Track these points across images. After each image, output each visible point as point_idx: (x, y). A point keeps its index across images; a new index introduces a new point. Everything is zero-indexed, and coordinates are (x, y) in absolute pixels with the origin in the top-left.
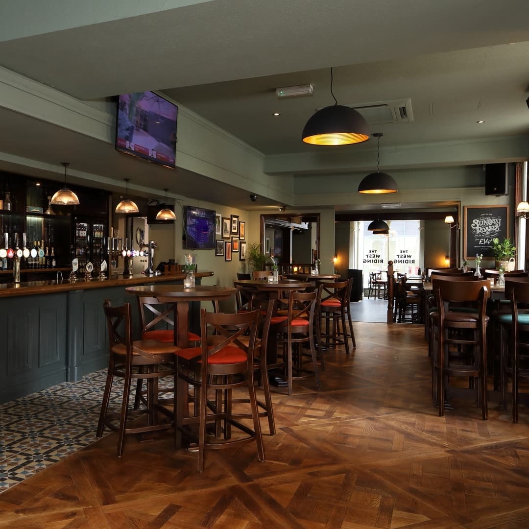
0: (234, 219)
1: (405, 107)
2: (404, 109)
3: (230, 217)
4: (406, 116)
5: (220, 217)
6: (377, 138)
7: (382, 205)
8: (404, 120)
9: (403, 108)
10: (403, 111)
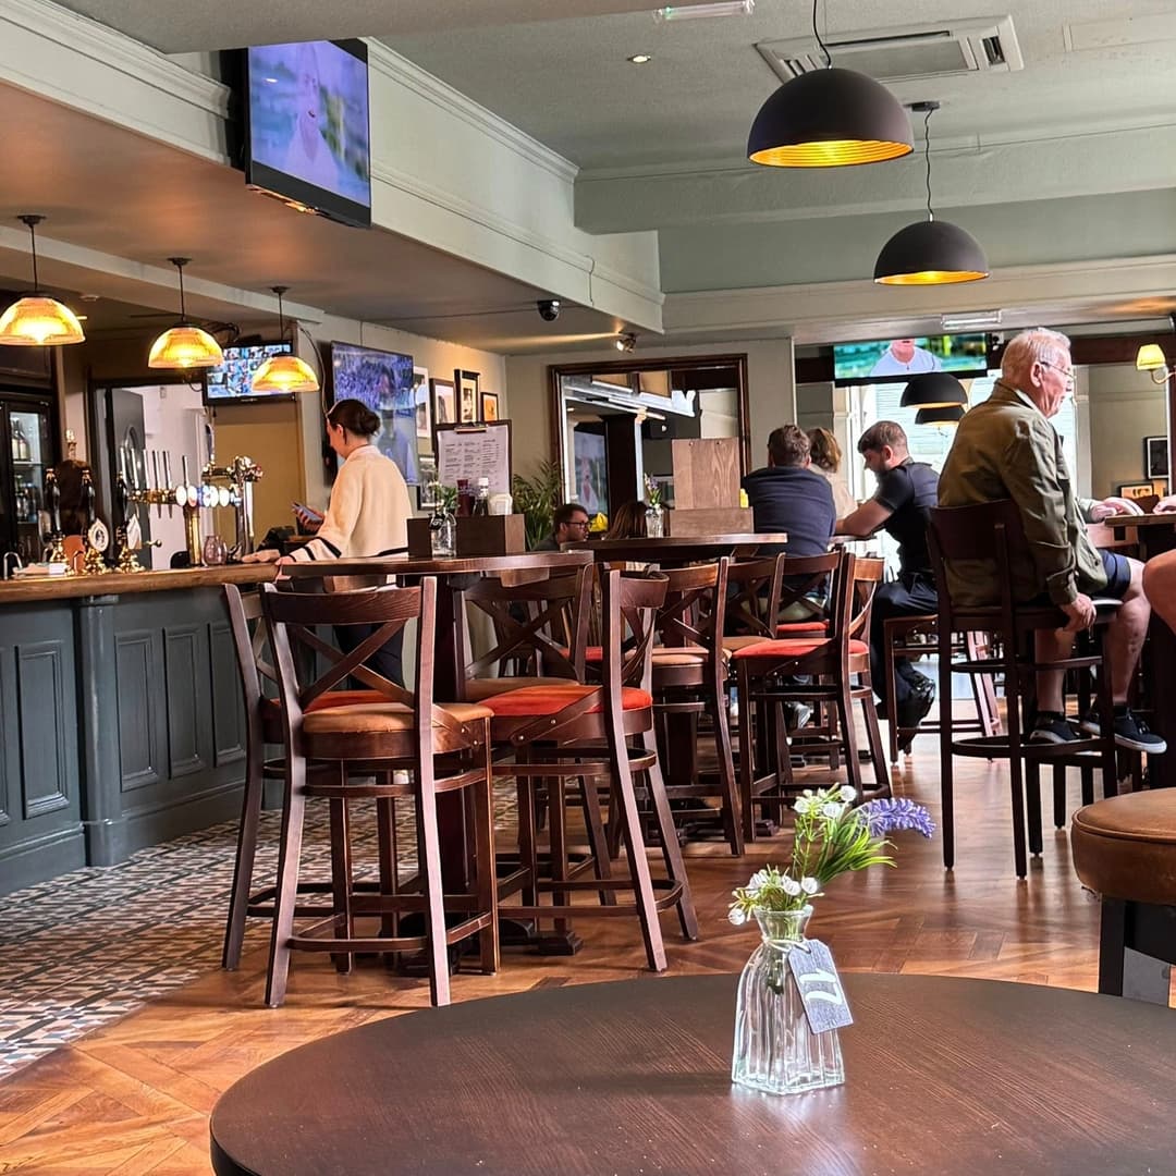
0: (465, 383)
1: (997, 38)
2: (995, 40)
3: (453, 379)
4: (1002, 57)
5: (423, 377)
6: (924, 114)
7: (944, 318)
8: (999, 68)
9: (992, 39)
10: (994, 49)
